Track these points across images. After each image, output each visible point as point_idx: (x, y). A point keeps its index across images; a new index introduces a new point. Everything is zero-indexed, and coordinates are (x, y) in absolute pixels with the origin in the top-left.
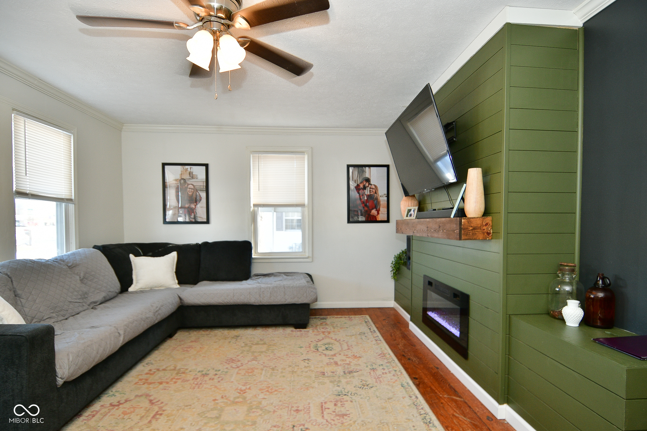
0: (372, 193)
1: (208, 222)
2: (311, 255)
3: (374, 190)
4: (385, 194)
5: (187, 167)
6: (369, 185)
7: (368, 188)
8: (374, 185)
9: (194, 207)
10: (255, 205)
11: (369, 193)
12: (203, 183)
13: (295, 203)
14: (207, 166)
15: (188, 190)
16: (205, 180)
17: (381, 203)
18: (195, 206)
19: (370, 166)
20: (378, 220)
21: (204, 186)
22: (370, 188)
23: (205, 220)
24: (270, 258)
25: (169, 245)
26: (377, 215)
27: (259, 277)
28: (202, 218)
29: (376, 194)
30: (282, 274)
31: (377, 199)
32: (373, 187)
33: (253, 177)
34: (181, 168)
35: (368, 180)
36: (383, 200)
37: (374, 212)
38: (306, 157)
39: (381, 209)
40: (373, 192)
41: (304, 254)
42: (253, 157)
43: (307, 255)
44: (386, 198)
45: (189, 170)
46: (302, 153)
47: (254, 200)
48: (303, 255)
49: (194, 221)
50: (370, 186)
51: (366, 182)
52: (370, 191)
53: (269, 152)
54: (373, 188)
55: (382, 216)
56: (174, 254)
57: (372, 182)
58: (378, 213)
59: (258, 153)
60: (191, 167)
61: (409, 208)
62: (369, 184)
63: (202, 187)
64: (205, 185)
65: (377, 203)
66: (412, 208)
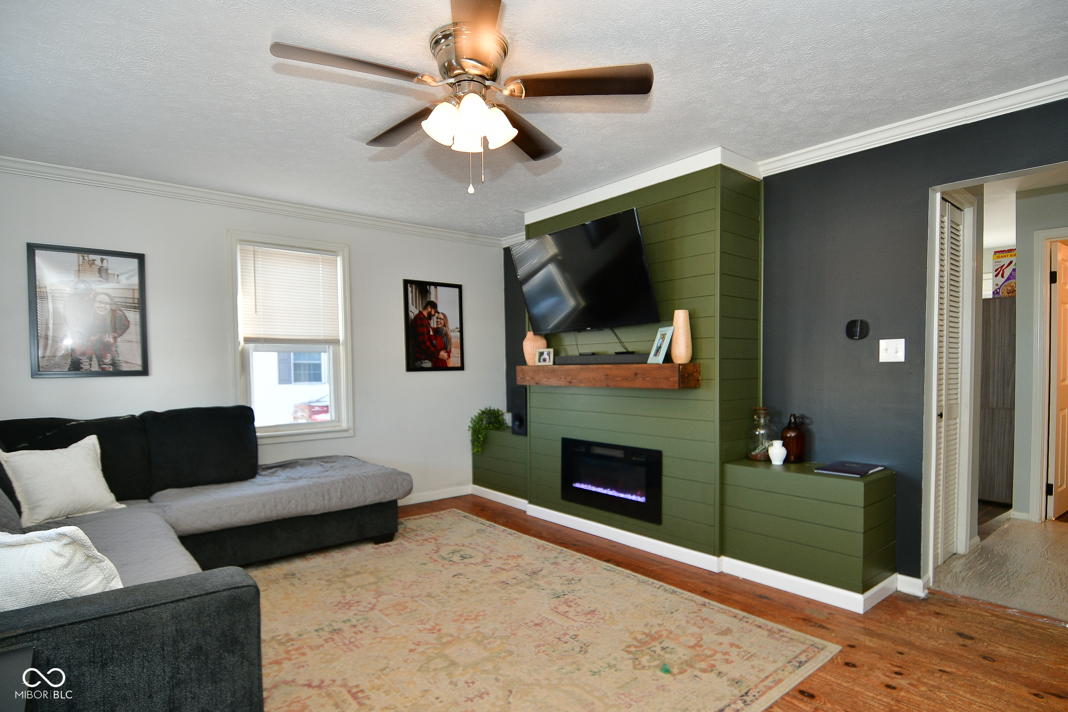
0: (440, 326)
1: (144, 371)
2: (351, 425)
3: (442, 321)
4: (457, 328)
5: (92, 257)
6: (435, 313)
7: (435, 318)
8: (442, 313)
9: (111, 340)
10: (247, 340)
11: (435, 326)
12: (134, 293)
13: (322, 338)
14: (141, 258)
15: (97, 305)
16: (137, 287)
17: (453, 340)
18: (115, 338)
19: (436, 285)
20: (448, 366)
21: (134, 298)
22: (438, 318)
23: (139, 368)
24: (282, 435)
25: (69, 423)
26: (448, 359)
27: (274, 470)
28: (132, 364)
29: (445, 328)
30: (315, 461)
31: (446, 335)
32: (441, 316)
33: (243, 288)
34: (79, 258)
35: (434, 305)
36: (454, 336)
37: (443, 354)
38: (339, 260)
39: (453, 350)
40: (441, 323)
41: (338, 424)
42: (241, 250)
43: (344, 425)
44: (458, 334)
45: (98, 262)
46: (334, 253)
47: (245, 329)
48: (337, 426)
49: (111, 370)
50: (437, 314)
51: (432, 309)
52: (437, 322)
53: (272, 244)
54: (441, 319)
55: (454, 361)
56: (91, 442)
57: (440, 309)
58: (449, 356)
59: (253, 244)
60: (104, 257)
61: (541, 350)
62: (437, 312)
63: (131, 301)
64: (137, 295)
65: (447, 340)
66: (546, 351)
